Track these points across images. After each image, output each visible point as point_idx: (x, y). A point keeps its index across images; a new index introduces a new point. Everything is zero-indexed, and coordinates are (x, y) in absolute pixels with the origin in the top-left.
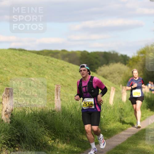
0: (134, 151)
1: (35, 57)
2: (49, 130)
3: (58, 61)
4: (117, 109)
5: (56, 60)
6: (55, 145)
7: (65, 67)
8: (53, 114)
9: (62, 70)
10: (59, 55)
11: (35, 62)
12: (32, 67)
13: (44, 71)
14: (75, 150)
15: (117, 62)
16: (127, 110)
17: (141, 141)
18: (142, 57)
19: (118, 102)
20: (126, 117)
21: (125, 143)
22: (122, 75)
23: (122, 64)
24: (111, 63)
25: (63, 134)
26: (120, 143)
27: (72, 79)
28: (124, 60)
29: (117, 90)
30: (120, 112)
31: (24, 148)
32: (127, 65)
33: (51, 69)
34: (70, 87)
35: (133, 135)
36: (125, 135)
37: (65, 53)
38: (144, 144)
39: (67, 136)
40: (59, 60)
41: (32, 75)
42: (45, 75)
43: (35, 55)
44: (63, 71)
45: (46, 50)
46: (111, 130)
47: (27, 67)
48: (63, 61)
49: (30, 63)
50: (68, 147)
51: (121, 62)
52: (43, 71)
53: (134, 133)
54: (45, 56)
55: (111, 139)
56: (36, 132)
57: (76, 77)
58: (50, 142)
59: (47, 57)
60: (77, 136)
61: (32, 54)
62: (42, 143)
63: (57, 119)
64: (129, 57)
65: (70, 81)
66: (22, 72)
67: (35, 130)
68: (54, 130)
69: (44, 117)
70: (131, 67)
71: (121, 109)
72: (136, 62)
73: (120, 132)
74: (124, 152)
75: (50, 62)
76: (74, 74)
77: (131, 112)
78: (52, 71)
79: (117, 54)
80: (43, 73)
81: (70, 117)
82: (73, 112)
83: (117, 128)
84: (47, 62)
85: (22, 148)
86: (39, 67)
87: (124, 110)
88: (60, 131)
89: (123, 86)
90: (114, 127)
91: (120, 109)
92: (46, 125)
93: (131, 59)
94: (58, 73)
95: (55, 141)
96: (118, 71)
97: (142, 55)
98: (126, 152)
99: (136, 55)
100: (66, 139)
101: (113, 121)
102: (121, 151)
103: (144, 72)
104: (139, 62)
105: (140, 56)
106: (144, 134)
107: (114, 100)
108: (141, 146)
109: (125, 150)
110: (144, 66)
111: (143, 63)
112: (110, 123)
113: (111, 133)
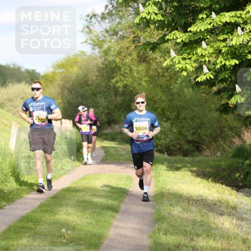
0: (50, 224)
15: (19, 81)
17: (61, 208)
18: (61, 73)
21: (37, 211)
24: (9, 83)
26: (28, 212)
28: (32, 77)
29: (21, 127)
35: (48, 198)
36: (35, 199)
38: (67, 213)
46: (13, 191)
53: (51, 195)
55: (13, 206)
64: (38, 74)
72: (51, 82)
73: (27, 194)
74: (35, 225)
79: (19, 69)
87: (32, 159)
93: (43, 77)
96: (21, 96)
97: (60, 71)
98: (38, 225)
99: (51, 70)
102: (30, 224)
103: (64, 97)
104: (55, 82)
105: (57, 71)
106: (67, 197)
107: (16, 143)
108: (61, 216)
109: (37, 222)
110: (64, 87)
111: (61, 83)
112: (11, 180)
113: (13, 196)
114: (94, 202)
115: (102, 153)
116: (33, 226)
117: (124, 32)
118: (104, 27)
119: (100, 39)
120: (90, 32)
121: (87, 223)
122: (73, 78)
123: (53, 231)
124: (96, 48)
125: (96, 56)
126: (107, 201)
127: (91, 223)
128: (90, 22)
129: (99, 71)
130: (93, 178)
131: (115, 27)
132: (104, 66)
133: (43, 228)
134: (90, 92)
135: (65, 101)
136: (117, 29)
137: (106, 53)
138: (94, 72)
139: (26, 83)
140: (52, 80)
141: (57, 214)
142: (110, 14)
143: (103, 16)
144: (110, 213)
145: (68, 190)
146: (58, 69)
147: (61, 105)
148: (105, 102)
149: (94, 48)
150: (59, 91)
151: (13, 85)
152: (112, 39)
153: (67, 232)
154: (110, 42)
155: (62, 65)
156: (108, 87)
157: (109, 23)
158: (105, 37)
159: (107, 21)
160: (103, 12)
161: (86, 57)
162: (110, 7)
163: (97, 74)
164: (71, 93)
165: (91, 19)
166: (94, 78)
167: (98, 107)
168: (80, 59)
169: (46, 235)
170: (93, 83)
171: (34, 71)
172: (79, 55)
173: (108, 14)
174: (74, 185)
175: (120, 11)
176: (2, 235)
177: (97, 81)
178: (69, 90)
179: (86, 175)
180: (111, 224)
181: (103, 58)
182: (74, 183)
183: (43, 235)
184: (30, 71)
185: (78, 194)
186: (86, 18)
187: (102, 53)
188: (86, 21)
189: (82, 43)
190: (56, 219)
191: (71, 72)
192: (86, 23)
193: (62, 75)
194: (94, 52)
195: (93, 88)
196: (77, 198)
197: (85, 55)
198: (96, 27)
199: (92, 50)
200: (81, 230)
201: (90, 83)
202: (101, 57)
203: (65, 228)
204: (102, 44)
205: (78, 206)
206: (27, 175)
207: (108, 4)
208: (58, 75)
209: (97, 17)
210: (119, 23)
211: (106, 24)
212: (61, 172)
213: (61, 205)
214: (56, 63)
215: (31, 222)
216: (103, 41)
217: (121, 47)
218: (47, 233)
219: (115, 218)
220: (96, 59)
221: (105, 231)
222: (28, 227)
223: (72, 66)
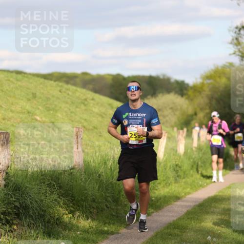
0: (196, 231)
1: (41, 84)
2: (64, 197)
3: (76, 90)
4: (170, 166)
5: (74, 88)
6: (74, 222)
7: (88, 100)
8: (71, 173)
9: (84, 103)
10: (78, 80)
11: (42, 91)
12: (37, 99)
13: (56, 106)
14: (106, 229)
15: (169, 91)
16: (185, 168)
17: (207, 217)
18: (209, 84)
19: (172, 155)
20: (184, 178)
21: (183, 218)
22: (178, 113)
23: (176, 96)
24: (160, 93)
25: (86, 204)
26: (175, 219)
27: (100, 119)
28: (181, 88)
29: (170, 136)
30: (174, 170)
31: (26, 225)
32: (185, 97)
33: (67, 103)
34: (96, 130)
35: (195, 206)
36: (182, 206)
37: (87, 77)
39: (93, 207)
40: (79, 89)
41: (37, 112)
42: (56, 111)
43: (42, 80)
44: (85, 105)
45: (56, 73)
46: (160, 198)
47: (29, 100)
48: (84, 91)
49: (33, 94)
50: (94, 224)
51: (176, 92)
52: (53, 106)
53: (197, 203)
54: (57, 83)
55: (160, 213)
56: (44, 202)
57: (106, 115)
58: (65, 217)
59: (60, 84)
60: (108, 208)
61: (36, 79)
62: (54, 218)
63: (76, 181)
64: (188, 85)
65: (96, 121)
66: (21, 108)
67: (43, 198)
68: (73, 198)
69: (57, 178)
70: (192, 100)
71: (177, 165)
72: (200, 92)
73: (174, 202)
75: (65, 92)
76: (103, 110)
77: (192, 171)
78: (68, 105)
79: (168, 79)
80: (54, 110)
81: (98, 178)
82: (102, 170)
83: (169, 195)
84: (60, 91)
85: (24, 226)
86: (48, 99)
87: (180, 167)
88: (82, 200)
89: (178, 129)
90: (166, 194)
91: (175, 167)
92: (60, 190)
93: (192, 88)
94: (78, 109)
95: (73, 216)
96: (171, 106)
97: (209, 81)
98: (185, 232)
99: (199, 81)
100: (91, 212)
101: (164, 184)
102: (176, 231)
104: (203, 92)
105: (205, 82)
106: (213, 205)
107: (165, 151)
108: (207, 224)
109: (183, 229)
110: (212, 98)
111: (210, 93)
112: (159, 187)
113: (161, 203)
116: (180, 233)
120: (239, 43)
122: (221, 89)
123: (199, 239)
128: (239, 34)
133: (190, 235)
139: (175, 94)
140: (201, 90)
141: (203, 221)
146: (206, 80)
149: (242, 60)
150: (206, 100)
151: (163, 95)
153: (212, 239)
155: (210, 76)
164: (219, 103)
165: (239, 31)
168: (228, 70)
169: (192, 241)
171: (183, 82)
172: (227, 67)
174: (221, 194)
176: (149, 241)
178: (217, 101)
179: (233, 184)
182: (220, 192)
183: (189, 242)
184: (180, 82)
185: (224, 203)
186: (235, 30)
188: (235, 32)
190: (202, 227)
191: (219, 83)
192: (235, 35)
193: (210, 86)
194: (242, 63)
196: (223, 206)
197: (234, 66)
199: (240, 61)
200: (226, 238)
203: (211, 236)
205: (223, 214)
206: (175, 183)
208: (207, 85)
213: (208, 213)
214: (205, 74)
215: (178, 229)
218: (192, 240)
222: (175, 234)
223: (220, 77)
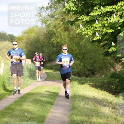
0: (19, 111)
4: (6, 78)
15: (5, 40)
17: (25, 103)
19: (7, 72)
21: (13, 104)
23: (9, 42)
26: (9, 105)
28: (12, 38)
29: (6, 63)
30: (8, 80)
35: (19, 98)
36: (12, 98)
38: (28, 105)
46: (1, 95)
51: (9, 40)
55: (1, 102)
64: (15, 36)
72: (21, 40)
73: (8, 96)
74: (12, 111)
79: (5, 34)
87: (11, 78)
91: (9, 78)
93: (17, 38)
96: (6, 48)
97: (26, 35)
98: (14, 111)
99: (21, 35)
102: (9, 111)
103: (27, 48)
104: (23, 40)
105: (24, 35)
106: (28, 97)
107: (3, 71)
108: (25, 107)
109: (13, 110)
110: (28, 43)
111: (26, 41)
113: (1, 97)
114: (42, 100)
115: (46, 75)
116: (11, 112)
117: (57, 16)
118: (48, 13)
119: (46, 19)
120: (41, 16)
121: (38, 110)
122: (32, 39)
123: (21, 114)
124: (43, 24)
125: (44, 27)
126: (48, 99)
127: (40, 110)
128: (41, 11)
129: (45, 35)
130: (41, 88)
131: (53, 13)
132: (47, 33)
133: (16, 113)
134: (40, 45)
135: (28, 50)
136: (54, 15)
137: (48, 26)
138: (42, 36)
139: (8, 41)
140: (22, 39)
142: (51, 7)
143: (47, 8)
144: (49, 105)
145: (29, 94)
146: (24, 34)
147: (26, 52)
148: (48, 50)
149: (42, 24)
150: (25, 45)
151: (2, 42)
152: (51, 19)
153: (28, 115)
154: (50, 21)
155: (26, 32)
156: (49, 43)
157: (50, 11)
158: (48, 18)
159: (49, 10)
160: (47, 6)
161: (38, 28)
162: (51, 3)
163: (44, 36)
164: (31, 46)
165: (41, 9)
166: (42, 38)
167: (44, 53)
168: (35, 29)
169: (18, 116)
170: (42, 41)
171: (12, 35)
172: (35, 27)
173: (50, 7)
174: (32, 92)
175: (55, 6)
177: (44, 40)
178: (30, 45)
179: (38, 87)
180: (50, 111)
181: (47, 29)
182: (32, 90)
183: (16, 116)
184: (11, 35)
185: (33, 96)
186: (39, 9)
187: (46, 26)
188: (39, 10)
189: (37, 21)
190: (22, 108)
191: (31, 36)
192: (39, 12)
193: (27, 37)
194: (42, 26)
195: (42, 44)
196: (33, 98)
197: (38, 27)
198: (44, 13)
199: (41, 24)
200: (35, 114)
201: (40, 41)
202: (46, 28)
203: (27, 113)
204: (47, 22)
205: (33, 102)
206: (9, 86)
207: (49, 2)
208: (25, 37)
209: (44, 8)
210: (55, 11)
211: (49, 12)
212: (25, 85)
213: (25, 101)
214: (24, 31)
216: (47, 20)
217: (56, 23)
218: (18, 115)
219: (52, 108)
220: (43, 29)
221: (47, 114)
222: (9, 112)
223: (31, 33)
